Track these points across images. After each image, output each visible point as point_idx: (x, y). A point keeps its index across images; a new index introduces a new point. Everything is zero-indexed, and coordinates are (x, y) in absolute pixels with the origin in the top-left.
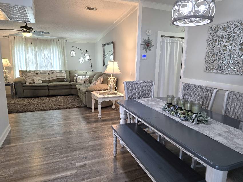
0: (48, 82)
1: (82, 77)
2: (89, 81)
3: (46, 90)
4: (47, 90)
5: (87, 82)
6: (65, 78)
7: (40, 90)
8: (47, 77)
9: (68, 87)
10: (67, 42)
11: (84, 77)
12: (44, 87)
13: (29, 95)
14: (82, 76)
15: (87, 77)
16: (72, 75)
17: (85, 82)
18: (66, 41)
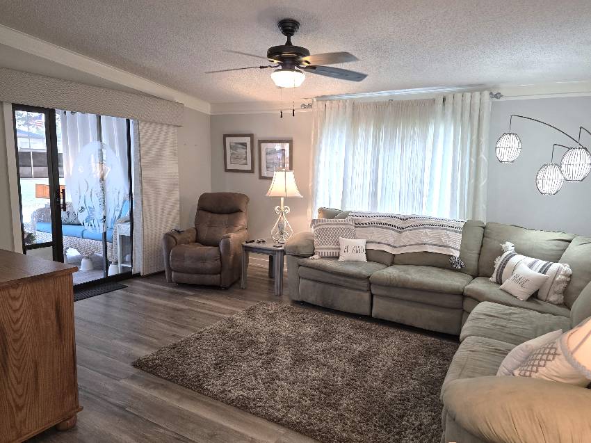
0: (388, 260)
1: (531, 266)
2: (565, 292)
3: (362, 293)
4: (367, 296)
5: (553, 298)
6: (457, 254)
7: (342, 289)
8: (388, 242)
9: (448, 301)
10: (501, 99)
11: (541, 263)
12: (356, 281)
13: (311, 299)
14: (531, 260)
15: (561, 268)
16: (492, 244)
17: (542, 295)
18: (498, 96)
